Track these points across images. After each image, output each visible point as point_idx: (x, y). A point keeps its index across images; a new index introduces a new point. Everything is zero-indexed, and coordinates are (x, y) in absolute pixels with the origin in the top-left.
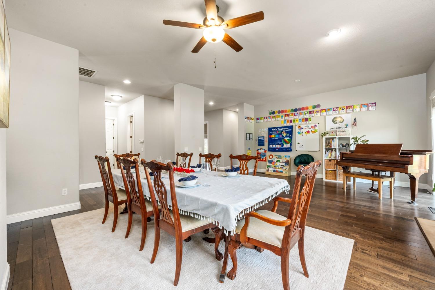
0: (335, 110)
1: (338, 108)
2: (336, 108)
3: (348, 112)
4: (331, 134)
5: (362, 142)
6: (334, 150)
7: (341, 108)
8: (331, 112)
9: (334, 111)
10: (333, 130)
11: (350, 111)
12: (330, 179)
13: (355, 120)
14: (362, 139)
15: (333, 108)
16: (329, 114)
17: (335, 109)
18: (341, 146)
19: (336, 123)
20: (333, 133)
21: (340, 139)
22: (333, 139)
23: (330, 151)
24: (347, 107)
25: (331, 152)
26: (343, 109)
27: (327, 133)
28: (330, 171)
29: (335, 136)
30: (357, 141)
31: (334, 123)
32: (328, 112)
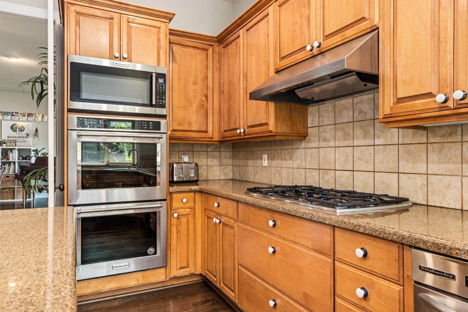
0: (14, 115)
1: (17, 113)
2: (16, 113)
4: (8, 144)
5: (42, 154)
6: (12, 163)
7: (22, 115)
8: (9, 117)
9: (12, 117)
10: (12, 139)
11: (31, 120)
12: (7, 199)
13: (37, 130)
14: (43, 151)
15: (12, 113)
16: (7, 119)
17: (14, 114)
18: (21, 158)
19: (15, 131)
20: (11, 142)
21: (19, 150)
22: (11, 150)
23: (8, 164)
24: (28, 113)
25: (9, 166)
27: (3, 142)
28: (8, 189)
29: (14, 146)
30: (37, 154)
31: (13, 131)
32: (5, 116)
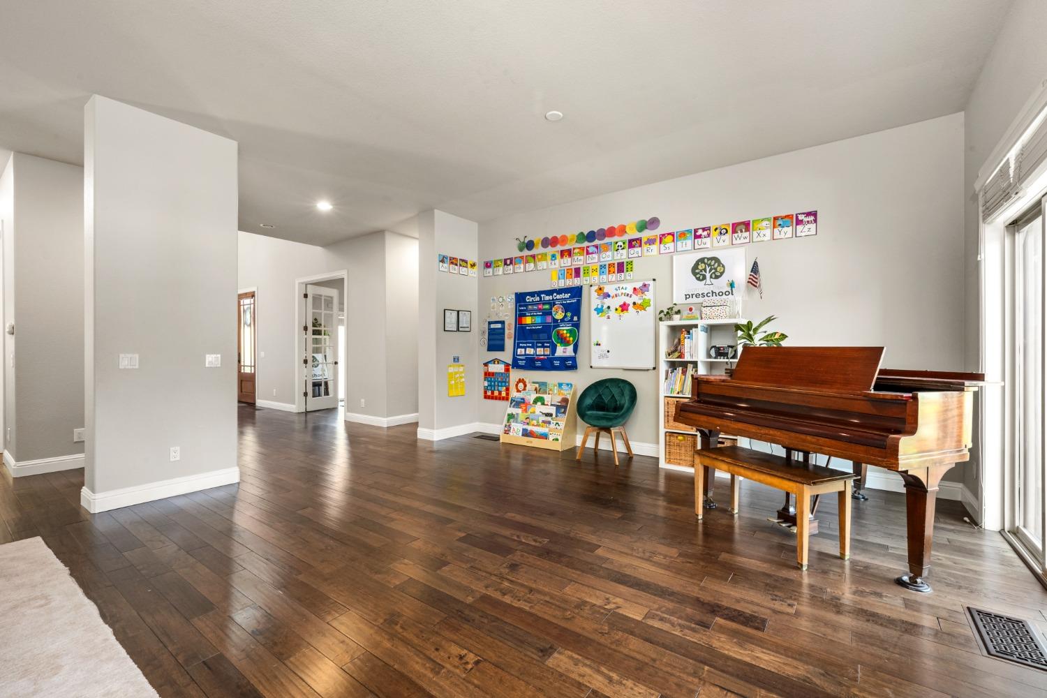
0: (700, 237)
1: (709, 229)
2: (704, 229)
3: (739, 241)
4: (685, 313)
6: (690, 366)
7: (718, 231)
8: (688, 243)
9: (696, 240)
10: (695, 300)
11: (743, 241)
12: (679, 464)
13: (755, 269)
15: (696, 231)
16: (684, 248)
17: (700, 232)
18: (713, 352)
19: (701, 278)
20: (691, 309)
21: (712, 329)
22: (688, 329)
23: (681, 368)
24: (733, 224)
25: (682, 373)
26: (722, 231)
27: (676, 309)
28: (680, 438)
29: (697, 319)
30: (750, 337)
31: (698, 279)
32: (679, 243)
